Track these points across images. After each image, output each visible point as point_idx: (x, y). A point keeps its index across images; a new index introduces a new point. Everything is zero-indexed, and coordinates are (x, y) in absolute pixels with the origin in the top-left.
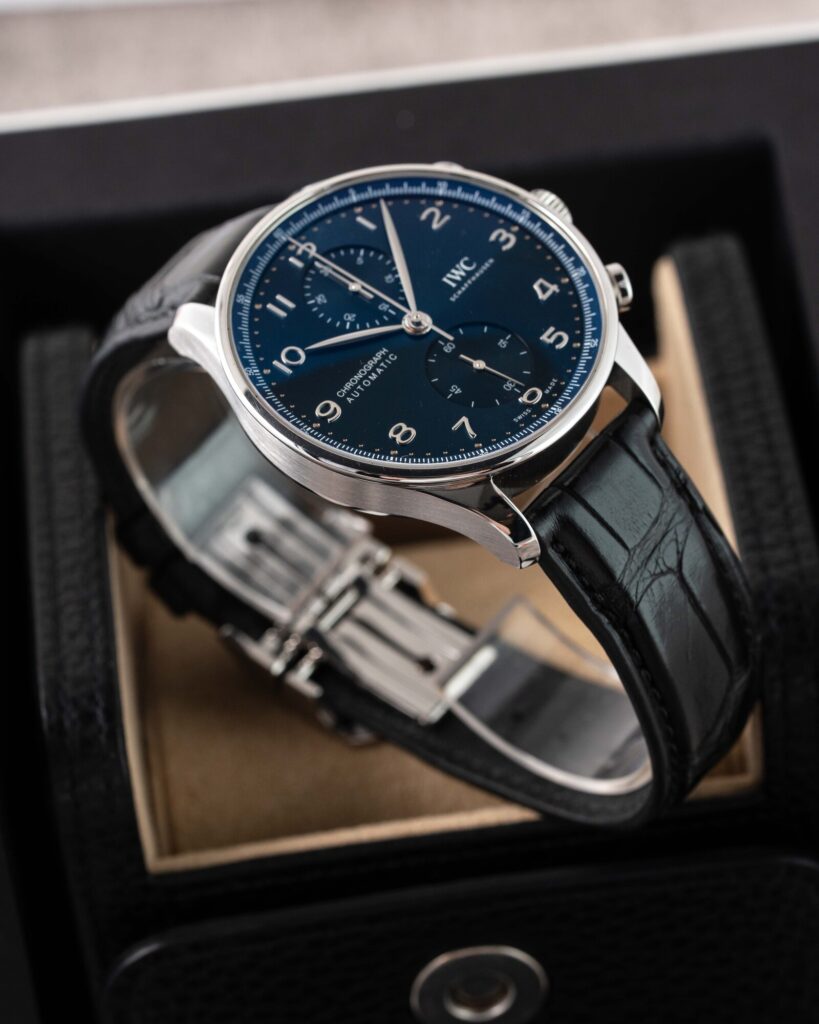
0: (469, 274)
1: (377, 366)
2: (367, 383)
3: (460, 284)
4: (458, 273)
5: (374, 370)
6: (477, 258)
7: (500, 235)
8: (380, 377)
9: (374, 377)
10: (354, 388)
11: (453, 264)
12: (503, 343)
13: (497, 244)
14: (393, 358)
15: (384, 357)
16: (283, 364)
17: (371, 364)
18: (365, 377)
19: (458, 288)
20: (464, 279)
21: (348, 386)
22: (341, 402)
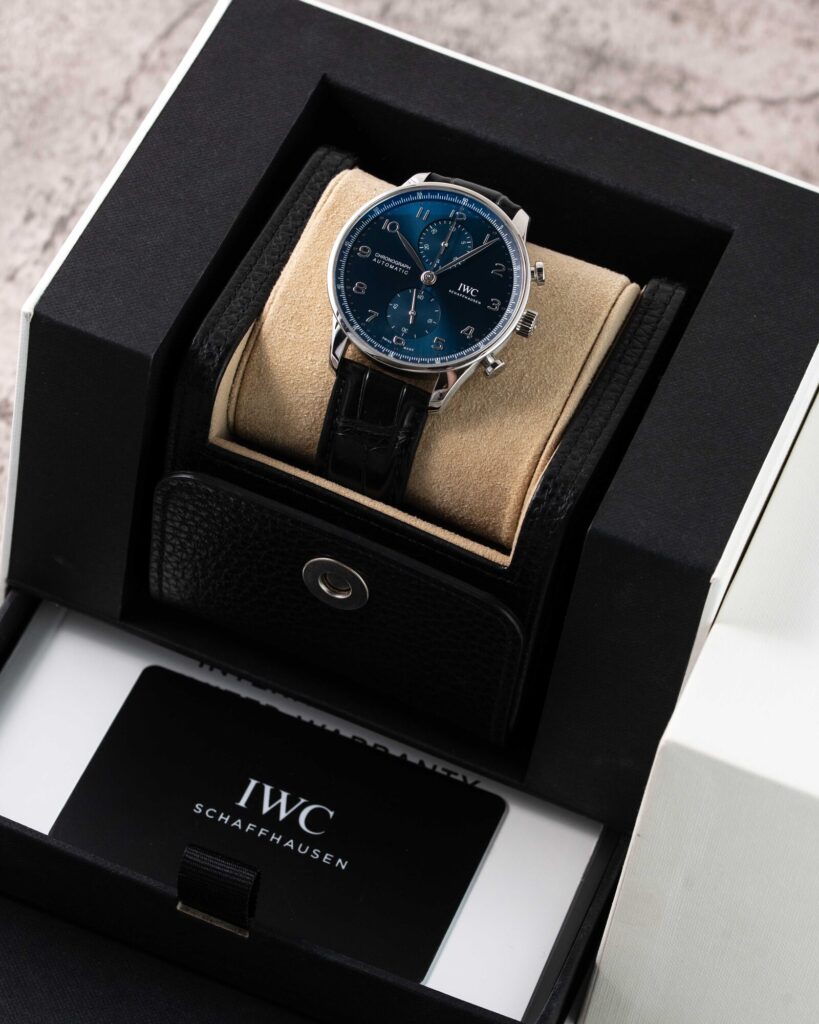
0: (469, 295)
1: (399, 267)
2: (387, 265)
3: (461, 292)
4: (467, 289)
5: (395, 266)
6: (478, 296)
7: (496, 302)
8: (393, 270)
9: (392, 267)
10: (382, 260)
11: (471, 285)
12: (430, 321)
13: (490, 304)
14: (406, 273)
15: (405, 269)
16: (386, 226)
17: (399, 264)
18: (390, 263)
19: (458, 292)
20: (465, 293)
21: (383, 257)
22: (372, 256)
